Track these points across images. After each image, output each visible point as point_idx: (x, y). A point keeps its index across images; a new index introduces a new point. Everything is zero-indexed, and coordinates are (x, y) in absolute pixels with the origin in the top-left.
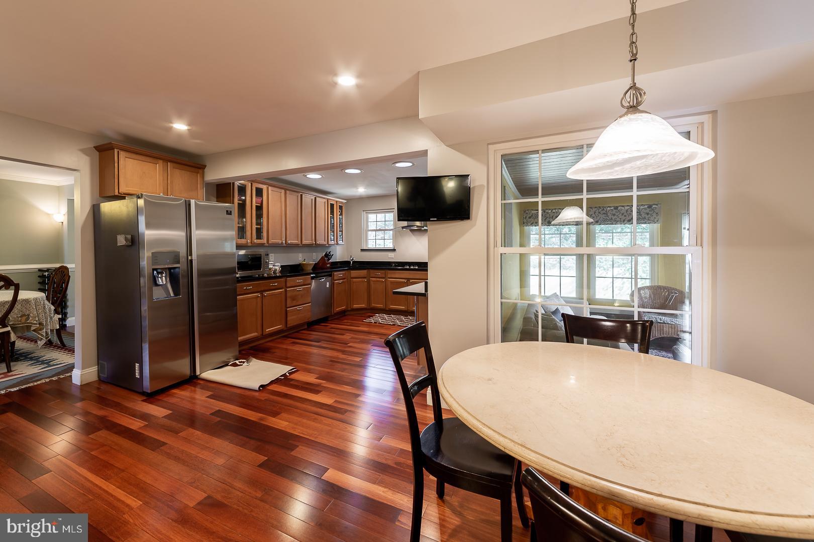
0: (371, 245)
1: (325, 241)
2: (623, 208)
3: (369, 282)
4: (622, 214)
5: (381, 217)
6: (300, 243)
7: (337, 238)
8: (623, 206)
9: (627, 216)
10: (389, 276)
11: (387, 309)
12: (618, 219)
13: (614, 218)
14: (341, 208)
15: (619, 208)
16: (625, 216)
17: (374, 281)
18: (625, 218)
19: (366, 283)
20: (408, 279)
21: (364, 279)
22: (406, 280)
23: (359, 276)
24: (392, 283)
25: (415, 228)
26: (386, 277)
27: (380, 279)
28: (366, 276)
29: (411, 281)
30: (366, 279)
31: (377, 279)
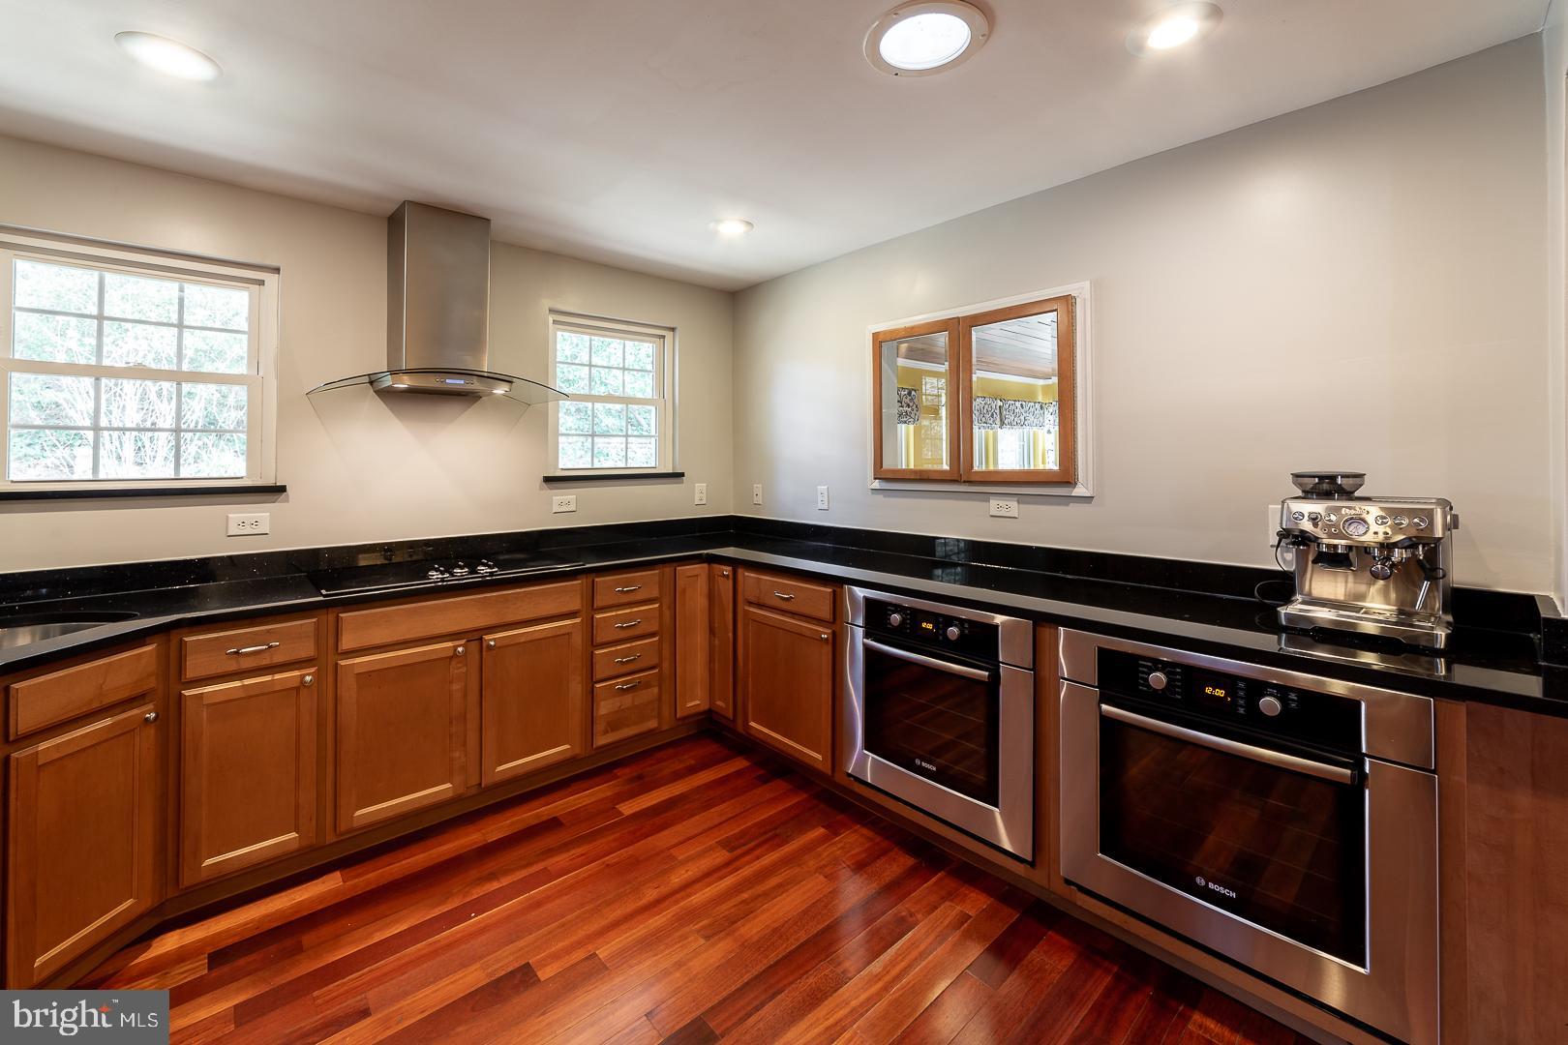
10: (347, 642)
17: (222, 702)
19: (151, 731)
20: (475, 636)
21: (135, 712)
22: (463, 642)
23: (96, 705)
24: (367, 677)
25: (462, 382)
26: (327, 655)
27: (277, 676)
28: (152, 683)
29: (491, 639)
30: (151, 706)
31: (247, 682)
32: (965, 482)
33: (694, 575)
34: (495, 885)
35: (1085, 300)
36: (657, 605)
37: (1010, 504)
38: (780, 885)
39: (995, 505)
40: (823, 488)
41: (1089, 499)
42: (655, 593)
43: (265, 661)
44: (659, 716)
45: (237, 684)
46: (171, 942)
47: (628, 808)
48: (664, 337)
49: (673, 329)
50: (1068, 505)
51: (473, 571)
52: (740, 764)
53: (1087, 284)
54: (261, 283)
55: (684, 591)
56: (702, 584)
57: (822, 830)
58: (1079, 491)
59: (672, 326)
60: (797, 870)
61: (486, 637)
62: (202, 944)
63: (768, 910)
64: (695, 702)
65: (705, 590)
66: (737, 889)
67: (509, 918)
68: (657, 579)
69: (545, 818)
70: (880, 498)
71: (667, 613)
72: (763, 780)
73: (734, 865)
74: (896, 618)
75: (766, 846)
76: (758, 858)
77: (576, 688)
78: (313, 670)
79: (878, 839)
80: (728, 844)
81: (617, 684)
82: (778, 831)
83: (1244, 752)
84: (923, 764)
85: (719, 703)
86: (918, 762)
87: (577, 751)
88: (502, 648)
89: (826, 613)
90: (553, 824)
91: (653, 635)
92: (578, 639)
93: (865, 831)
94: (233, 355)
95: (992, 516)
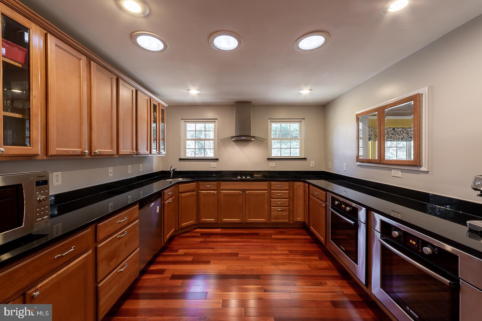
0: (189, 154)
1: (147, 150)
2: (398, 129)
3: (198, 195)
4: (398, 134)
5: (200, 126)
6: (115, 153)
7: (159, 147)
8: (398, 128)
9: (401, 135)
10: (222, 188)
11: (220, 223)
12: (395, 137)
13: (393, 136)
14: (163, 111)
15: (396, 129)
16: (399, 135)
17: (204, 194)
18: (399, 136)
19: (195, 196)
20: (244, 191)
21: (193, 193)
22: (242, 191)
23: (188, 190)
24: (225, 195)
25: (244, 138)
26: (218, 189)
27: (211, 192)
28: (195, 189)
29: (247, 192)
30: (195, 192)
31: (207, 191)
32: (382, 164)
33: (299, 185)
34: (241, 240)
35: (426, 94)
36: (288, 191)
37: (398, 172)
38: (296, 263)
39: (394, 173)
40: (345, 164)
41: (427, 172)
42: (288, 188)
43: (210, 189)
44: (289, 219)
45: (206, 192)
46: (198, 230)
47: (273, 237)
48: (302, 121)
49: (304, 119)
50: (419, 174)
51: (246, 177)
52: (309, 237)
53: (427, 88)
54: (215, 122)
55: (296, 189)
56: (302, 188)
57: (317, 258)
58: (423, 169)
59: (304, 118)
60: (303, 262)
61: (246, 191)
62: (201, 232)
63: (289, 266)
64: (300, 219)
65: (303, 189)
66: (285, 259)
67: (240, 245)
68: (288, 185)
69: (256, 233)
70: (359, 168)
71: (291, 194)
72: (311, 242)
73: (288, 255)
74: (337, 202)
75: (300, 255)
76: (295, 256)
77: (266, 207)
78: (216, 192)
79: (332, 266)
80: (290, 251)
81: (277, 208)
82: (305, 254)
83: (414, 264)
84: (342, 247)
85: (306, 220)
86: (341, 246)
87: (267, 221)
88: (248, 194)
89: (324, 199)
90: (257, 234)
91: (287, 199)
92: (266, 195)
93: (330, 263)
94: (211, 135)
95: (393, 176)
